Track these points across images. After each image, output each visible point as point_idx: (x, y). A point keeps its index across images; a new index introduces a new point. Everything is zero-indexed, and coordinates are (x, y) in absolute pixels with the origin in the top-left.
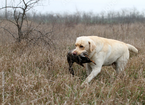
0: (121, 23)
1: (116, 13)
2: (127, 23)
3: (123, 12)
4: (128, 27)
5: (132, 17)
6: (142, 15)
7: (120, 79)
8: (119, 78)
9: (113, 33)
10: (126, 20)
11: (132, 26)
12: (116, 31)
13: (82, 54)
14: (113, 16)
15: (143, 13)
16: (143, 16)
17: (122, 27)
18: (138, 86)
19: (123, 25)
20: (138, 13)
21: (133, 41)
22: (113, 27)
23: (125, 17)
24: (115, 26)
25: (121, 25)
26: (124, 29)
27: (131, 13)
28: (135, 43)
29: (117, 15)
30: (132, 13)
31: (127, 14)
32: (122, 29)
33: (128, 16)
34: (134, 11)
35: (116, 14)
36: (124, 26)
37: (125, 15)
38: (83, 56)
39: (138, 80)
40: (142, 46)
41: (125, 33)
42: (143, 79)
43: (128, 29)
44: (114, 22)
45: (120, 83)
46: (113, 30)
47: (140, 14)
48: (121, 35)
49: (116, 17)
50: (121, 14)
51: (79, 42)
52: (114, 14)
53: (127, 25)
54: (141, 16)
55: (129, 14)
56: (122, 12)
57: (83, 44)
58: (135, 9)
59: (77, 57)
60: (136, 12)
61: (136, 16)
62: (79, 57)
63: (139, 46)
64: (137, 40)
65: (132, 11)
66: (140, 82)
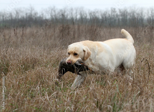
0: (14, 27)
1: (8, 14)
2: (22, 28)
3: (17, 13)
4: (23, 32)
5: (28, 19)
6: (42, 16)
7: (12, 99)
8: (10, 96)
9: (4, 40)
10: (20, 23)
11: (28, 30)
12: (7, 37)
13: (77, 62)
14: (4, 18)
15: (43, 14)
16: (43, 18)
17: (16, 33)
18: (36, 107)
19: (17, 29)
20: (36, 14)
21: (30, 50)
22: (3, 33)
23: (19, 19)
24: (7, 32)
25: (15, 30)
26: (18, 35)
27: (26, 14)
28: (31, 52)
29: (9, 17)
30: (28, 15)
31: (22, 15)
32: (16, 34)
33: (23, 18)
34: (31, 11)
35: (7, 16)
36: (18, 31)
37: (20, 17)
38: (79, 64)
39: (35, 99)
40: (41, 55)
41: (19, 39)
42: (41, 98)
43: (23, 34)
44: (5, 26)
45: (12, 103)
46: (4, 36)
47: (38, 15)
48: (14, 42)
49: (8, 19)
50: (14, 16)
51: (73, 49)
52: (5, 16)
53: (21, 29)
54: (40, 17)
55: (25, 16)
56: (15, 13)
57: (77, 51)
58: (32, 9)
59: (73, 66)
60: (33, 12)
61: (34, 18)
62: (74, 65)
63: (37, 56)
64: (34, 49)
65: (29, 12)
66: (38, 102)
